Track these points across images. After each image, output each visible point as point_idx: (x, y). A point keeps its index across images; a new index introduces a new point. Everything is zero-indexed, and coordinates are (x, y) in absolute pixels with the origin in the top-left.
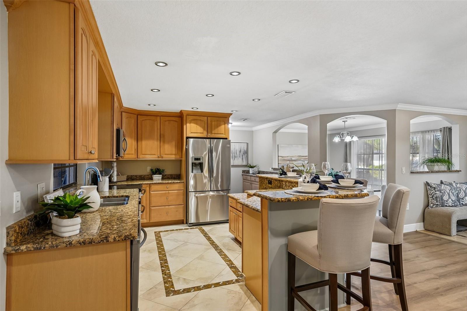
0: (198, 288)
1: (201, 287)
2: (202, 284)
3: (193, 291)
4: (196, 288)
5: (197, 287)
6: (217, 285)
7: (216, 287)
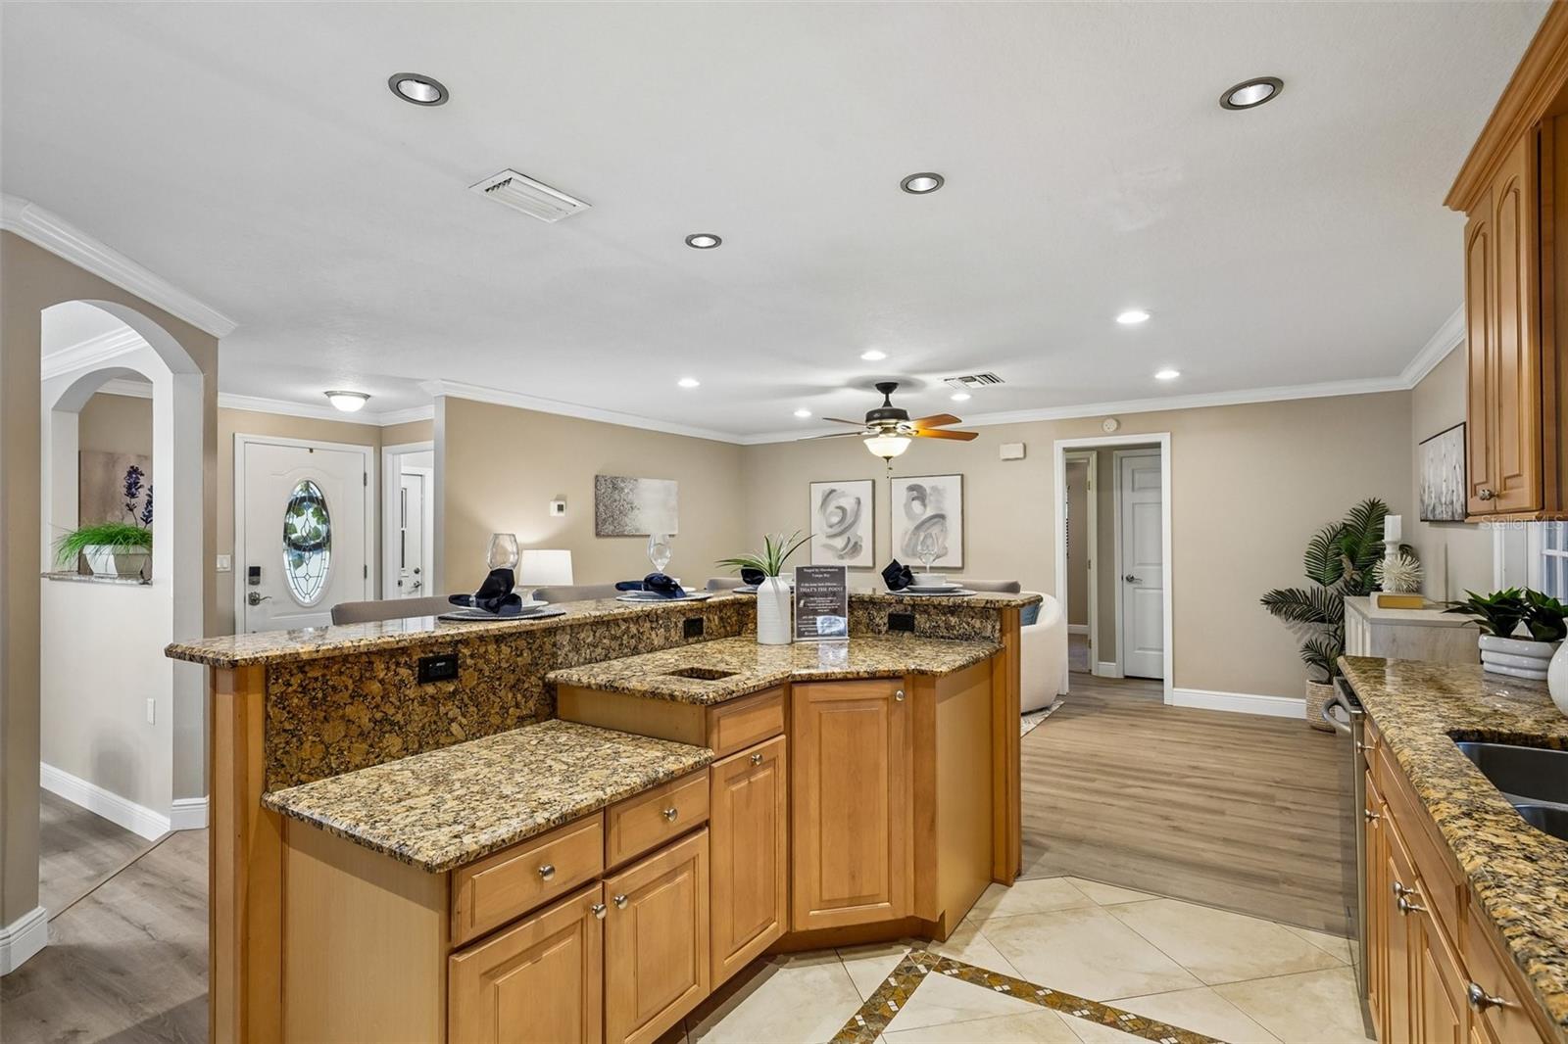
0: (1100, 1014)
1: (1086, 1012)
2: (1075, 1020)
3: (1126, 1014)
4: (1108, 1019)
5: (1100, 1020)
6: (1021, 989)
7: (1032, 985)
